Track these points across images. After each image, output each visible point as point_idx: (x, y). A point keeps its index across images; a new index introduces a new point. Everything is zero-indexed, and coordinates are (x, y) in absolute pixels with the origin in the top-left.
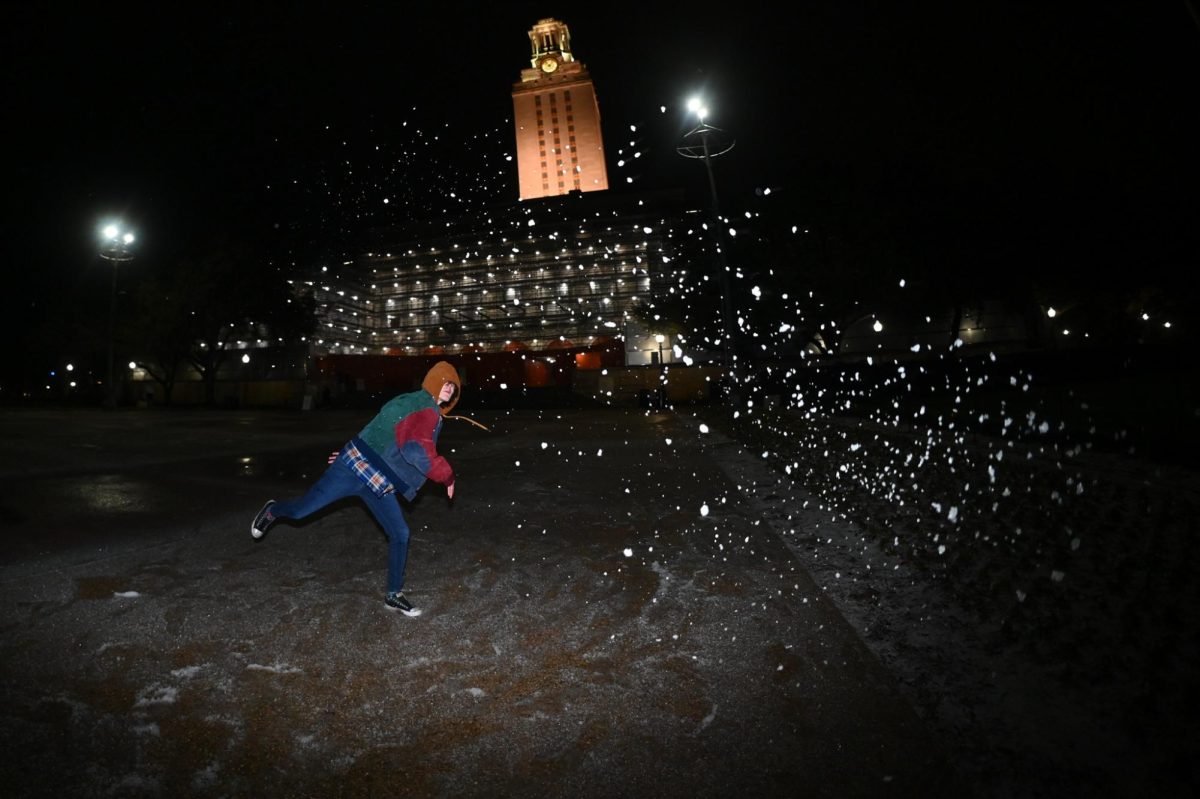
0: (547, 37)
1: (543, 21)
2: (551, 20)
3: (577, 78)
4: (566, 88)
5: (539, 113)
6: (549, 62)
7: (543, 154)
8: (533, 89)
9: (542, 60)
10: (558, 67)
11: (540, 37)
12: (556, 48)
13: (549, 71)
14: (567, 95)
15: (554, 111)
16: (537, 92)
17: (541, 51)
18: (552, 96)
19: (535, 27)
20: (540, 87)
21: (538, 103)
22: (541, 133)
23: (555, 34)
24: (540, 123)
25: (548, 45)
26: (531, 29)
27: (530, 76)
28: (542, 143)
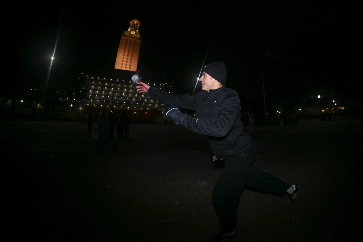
0: (135, 24)
1: (135, 20)
2: (138, 20)
3: (138, 38)
4: (135, 40)
5: (126, 44)
6: (133, 31)
7: (124, 55)
8: (127, 37)
9: (131, 30)
10: (135, 34)
11: (133, 23)
12: (136, 28)
13: (132, 34)
14: (135, 42)
15: (130, 45)
16: (128, 38)
17: (132, 27)
18: (131, 41)
19: (133, 20)
20: (129, 37)
21: (127, 41)
22: (125, 50)
23: (137, 24)
24: (126, 47)
25: (134, 27)
26: (132, 20)
27: (127, 33)
28: (124, 52)
